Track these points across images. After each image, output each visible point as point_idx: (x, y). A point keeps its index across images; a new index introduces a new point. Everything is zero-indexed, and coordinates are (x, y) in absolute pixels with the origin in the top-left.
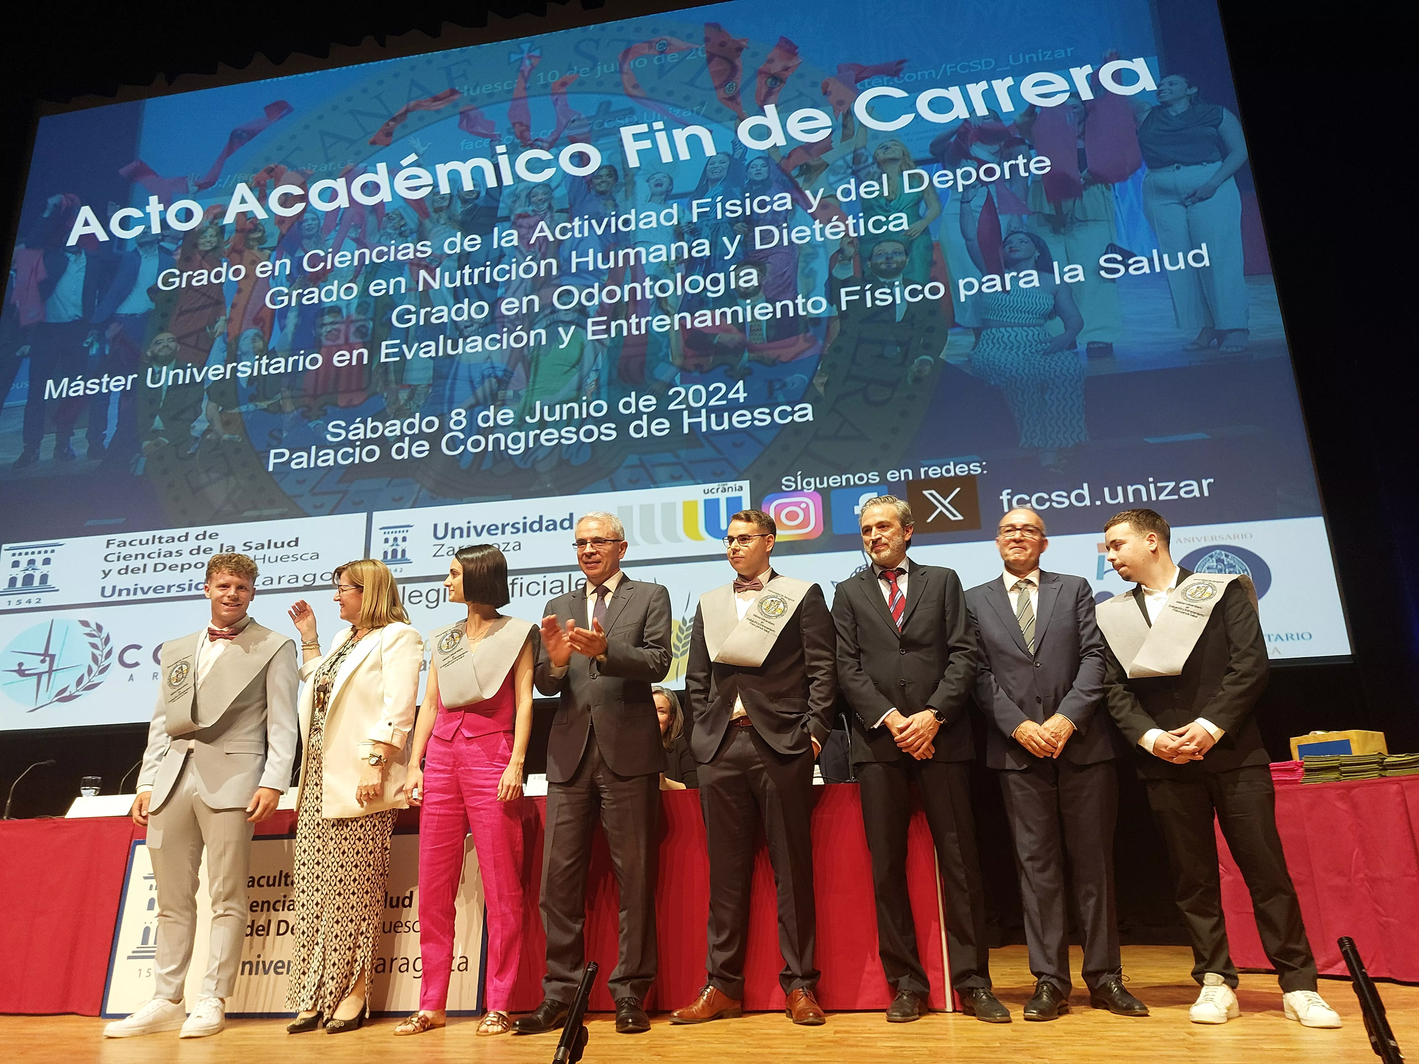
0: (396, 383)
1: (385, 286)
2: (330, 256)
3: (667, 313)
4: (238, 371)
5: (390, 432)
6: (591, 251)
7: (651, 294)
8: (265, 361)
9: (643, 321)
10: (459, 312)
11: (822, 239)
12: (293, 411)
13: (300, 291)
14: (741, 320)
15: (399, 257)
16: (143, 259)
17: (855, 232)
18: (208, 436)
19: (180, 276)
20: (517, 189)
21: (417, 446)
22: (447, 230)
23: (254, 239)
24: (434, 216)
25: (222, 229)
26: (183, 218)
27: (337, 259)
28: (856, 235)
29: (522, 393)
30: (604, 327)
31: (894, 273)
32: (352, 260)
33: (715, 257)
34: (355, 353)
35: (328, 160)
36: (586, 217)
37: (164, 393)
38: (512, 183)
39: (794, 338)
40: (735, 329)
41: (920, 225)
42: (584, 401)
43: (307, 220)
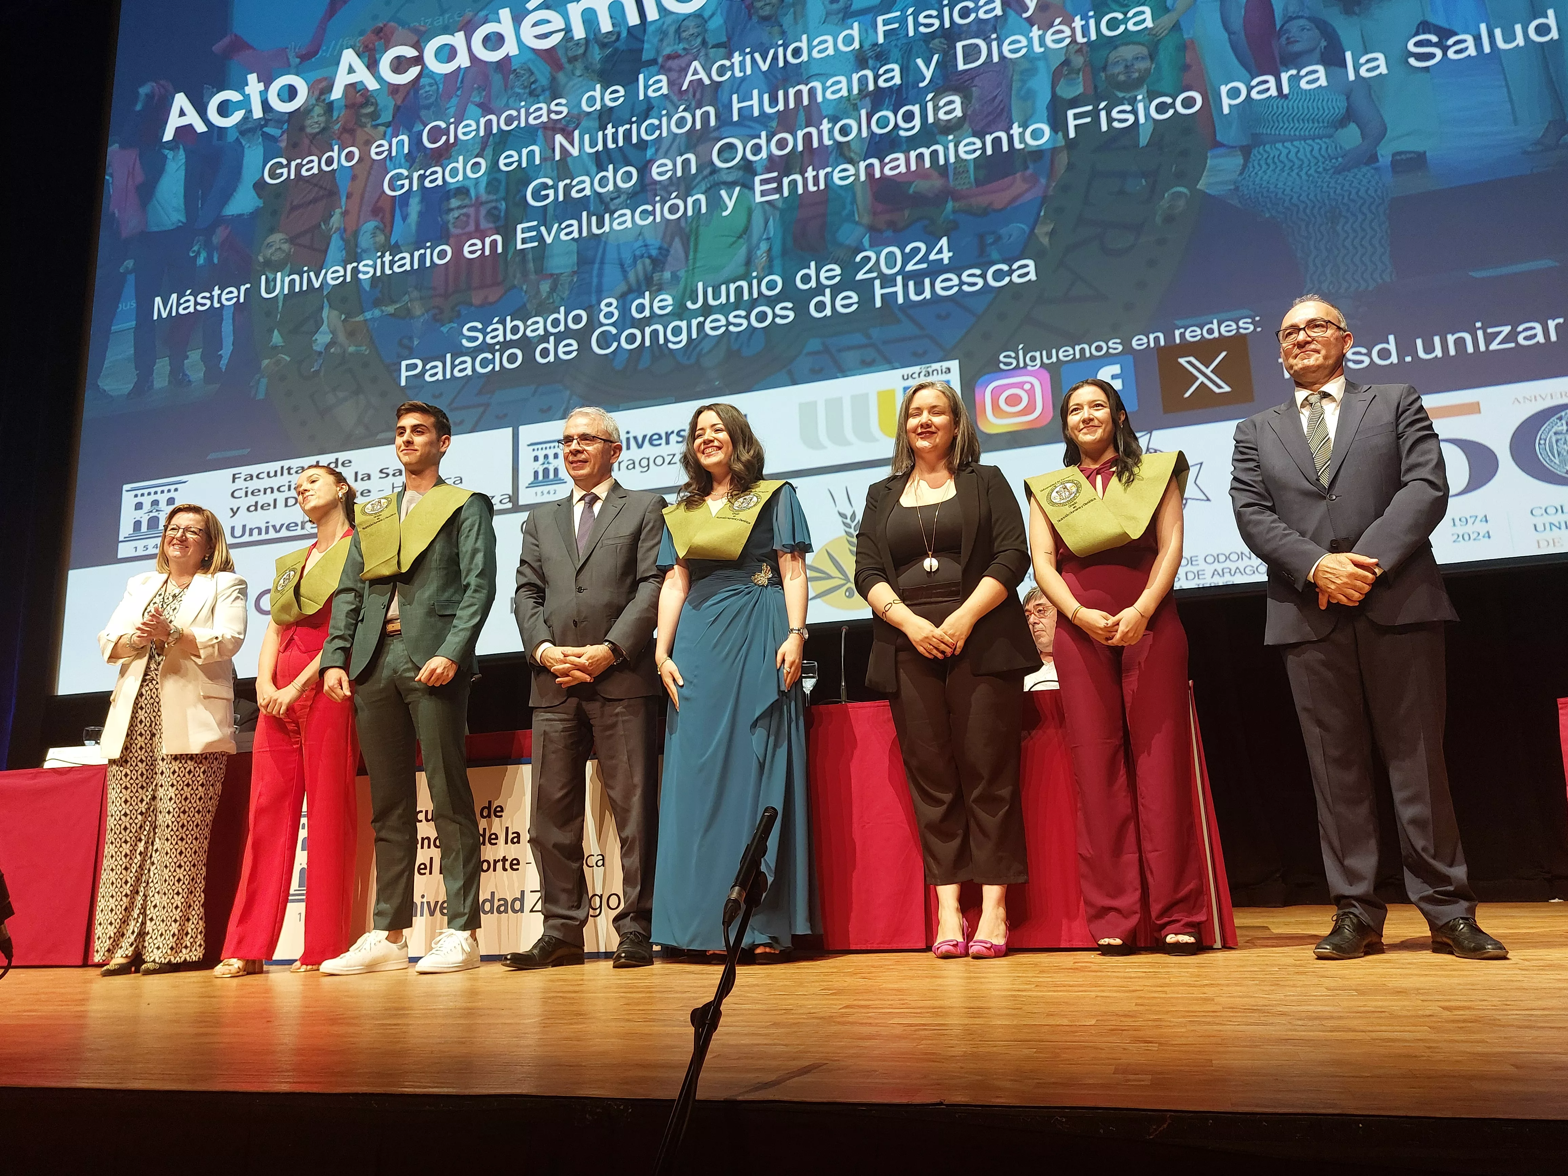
0: (536, 272)
1: (516, 158)
2: (452, 127)
3: (851, 161)
4: (359, 272)
5: (533, 331)
6: (755, 93)
7: (830, 139)
8: (387, 258)
9: (822, 174)
10: (603, 182)
11: (1042, 50)
12: (423, 314)
13: (422, 172)
14: (942, 162)
15: (532, 121)
16: (246, 151)
17: (1084, 37)
18: (332, 350)
19: (288, 166)
20: (664, 23)
21: (564, 346)
22: (584, 82)
23: (367, 114)
24: (568, 67)
25: (330, 106)
26: (286, 97)
27: (460, 131)
28: (1085, 40)
29: (682, 273)
30: (775, 185)
31: (1137, 84)
32: (478, 130)
33: (907, 85)
34: (488, 241)
35: (443, 12)
36: (748, 50)
37: (280, 304)
38: (657, 17)
39: (1010, 178)
40: (935, 174)
41: (1167, 20)
42: (755, 277)
43: (424, 86)
